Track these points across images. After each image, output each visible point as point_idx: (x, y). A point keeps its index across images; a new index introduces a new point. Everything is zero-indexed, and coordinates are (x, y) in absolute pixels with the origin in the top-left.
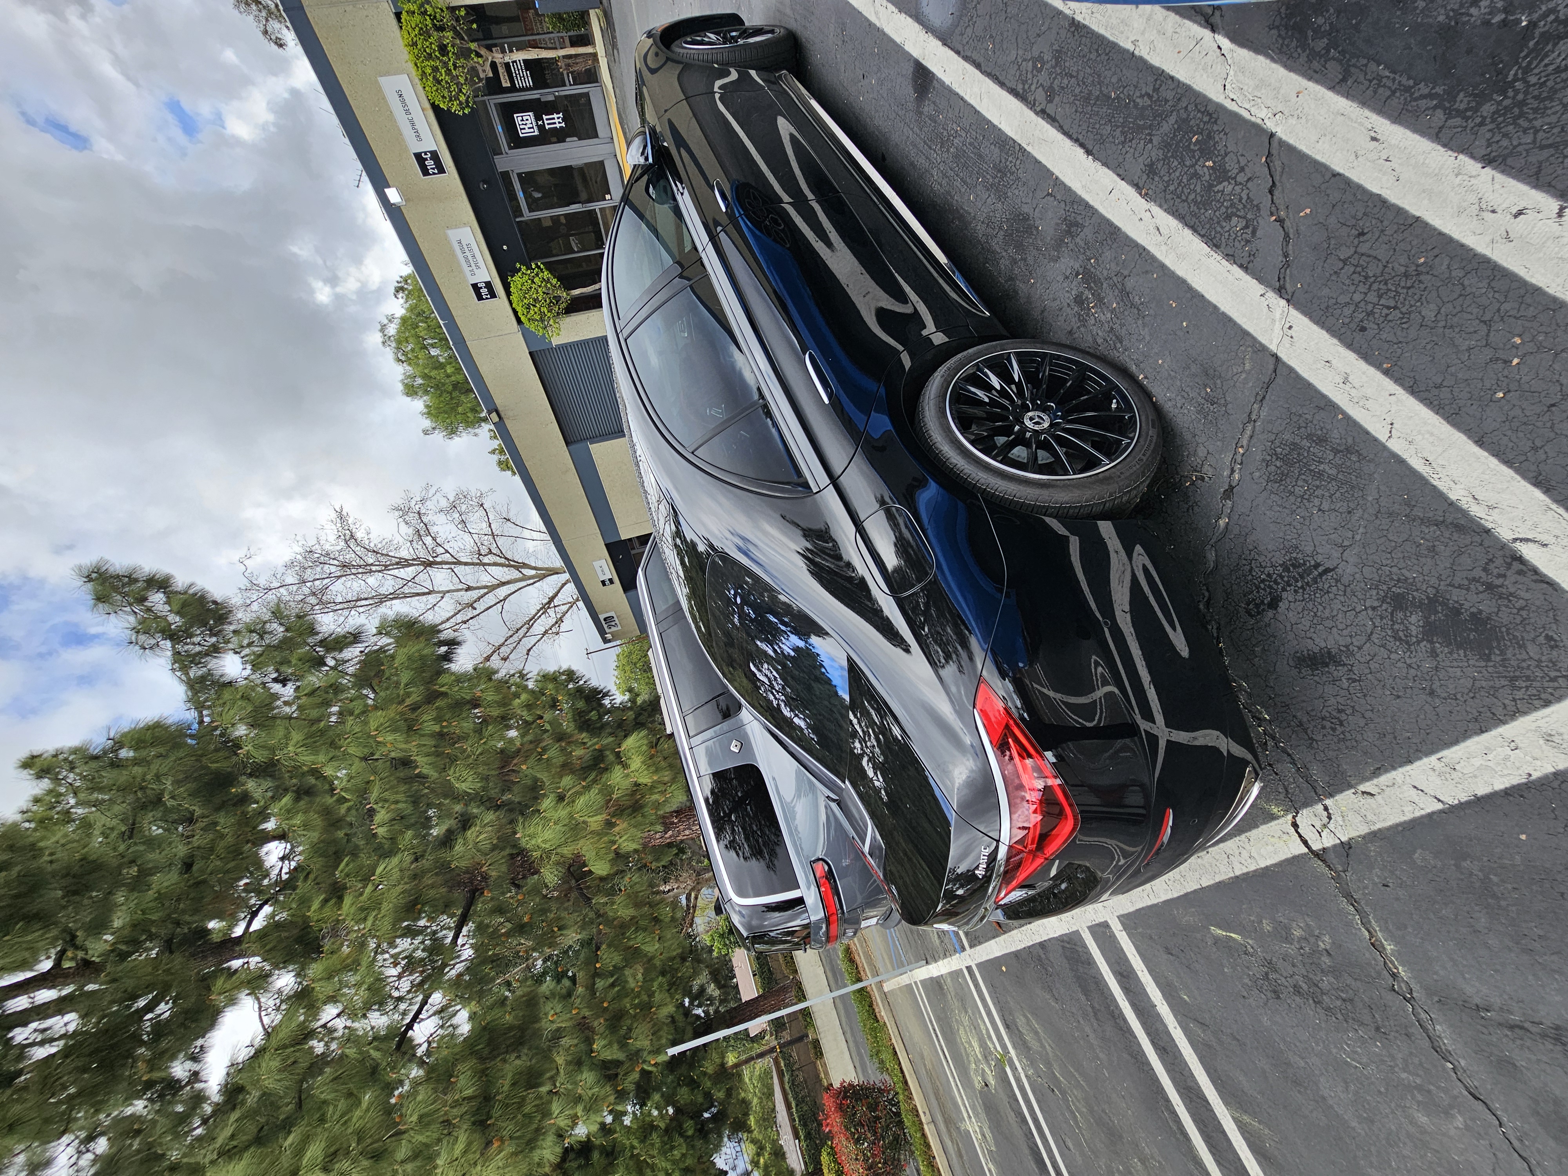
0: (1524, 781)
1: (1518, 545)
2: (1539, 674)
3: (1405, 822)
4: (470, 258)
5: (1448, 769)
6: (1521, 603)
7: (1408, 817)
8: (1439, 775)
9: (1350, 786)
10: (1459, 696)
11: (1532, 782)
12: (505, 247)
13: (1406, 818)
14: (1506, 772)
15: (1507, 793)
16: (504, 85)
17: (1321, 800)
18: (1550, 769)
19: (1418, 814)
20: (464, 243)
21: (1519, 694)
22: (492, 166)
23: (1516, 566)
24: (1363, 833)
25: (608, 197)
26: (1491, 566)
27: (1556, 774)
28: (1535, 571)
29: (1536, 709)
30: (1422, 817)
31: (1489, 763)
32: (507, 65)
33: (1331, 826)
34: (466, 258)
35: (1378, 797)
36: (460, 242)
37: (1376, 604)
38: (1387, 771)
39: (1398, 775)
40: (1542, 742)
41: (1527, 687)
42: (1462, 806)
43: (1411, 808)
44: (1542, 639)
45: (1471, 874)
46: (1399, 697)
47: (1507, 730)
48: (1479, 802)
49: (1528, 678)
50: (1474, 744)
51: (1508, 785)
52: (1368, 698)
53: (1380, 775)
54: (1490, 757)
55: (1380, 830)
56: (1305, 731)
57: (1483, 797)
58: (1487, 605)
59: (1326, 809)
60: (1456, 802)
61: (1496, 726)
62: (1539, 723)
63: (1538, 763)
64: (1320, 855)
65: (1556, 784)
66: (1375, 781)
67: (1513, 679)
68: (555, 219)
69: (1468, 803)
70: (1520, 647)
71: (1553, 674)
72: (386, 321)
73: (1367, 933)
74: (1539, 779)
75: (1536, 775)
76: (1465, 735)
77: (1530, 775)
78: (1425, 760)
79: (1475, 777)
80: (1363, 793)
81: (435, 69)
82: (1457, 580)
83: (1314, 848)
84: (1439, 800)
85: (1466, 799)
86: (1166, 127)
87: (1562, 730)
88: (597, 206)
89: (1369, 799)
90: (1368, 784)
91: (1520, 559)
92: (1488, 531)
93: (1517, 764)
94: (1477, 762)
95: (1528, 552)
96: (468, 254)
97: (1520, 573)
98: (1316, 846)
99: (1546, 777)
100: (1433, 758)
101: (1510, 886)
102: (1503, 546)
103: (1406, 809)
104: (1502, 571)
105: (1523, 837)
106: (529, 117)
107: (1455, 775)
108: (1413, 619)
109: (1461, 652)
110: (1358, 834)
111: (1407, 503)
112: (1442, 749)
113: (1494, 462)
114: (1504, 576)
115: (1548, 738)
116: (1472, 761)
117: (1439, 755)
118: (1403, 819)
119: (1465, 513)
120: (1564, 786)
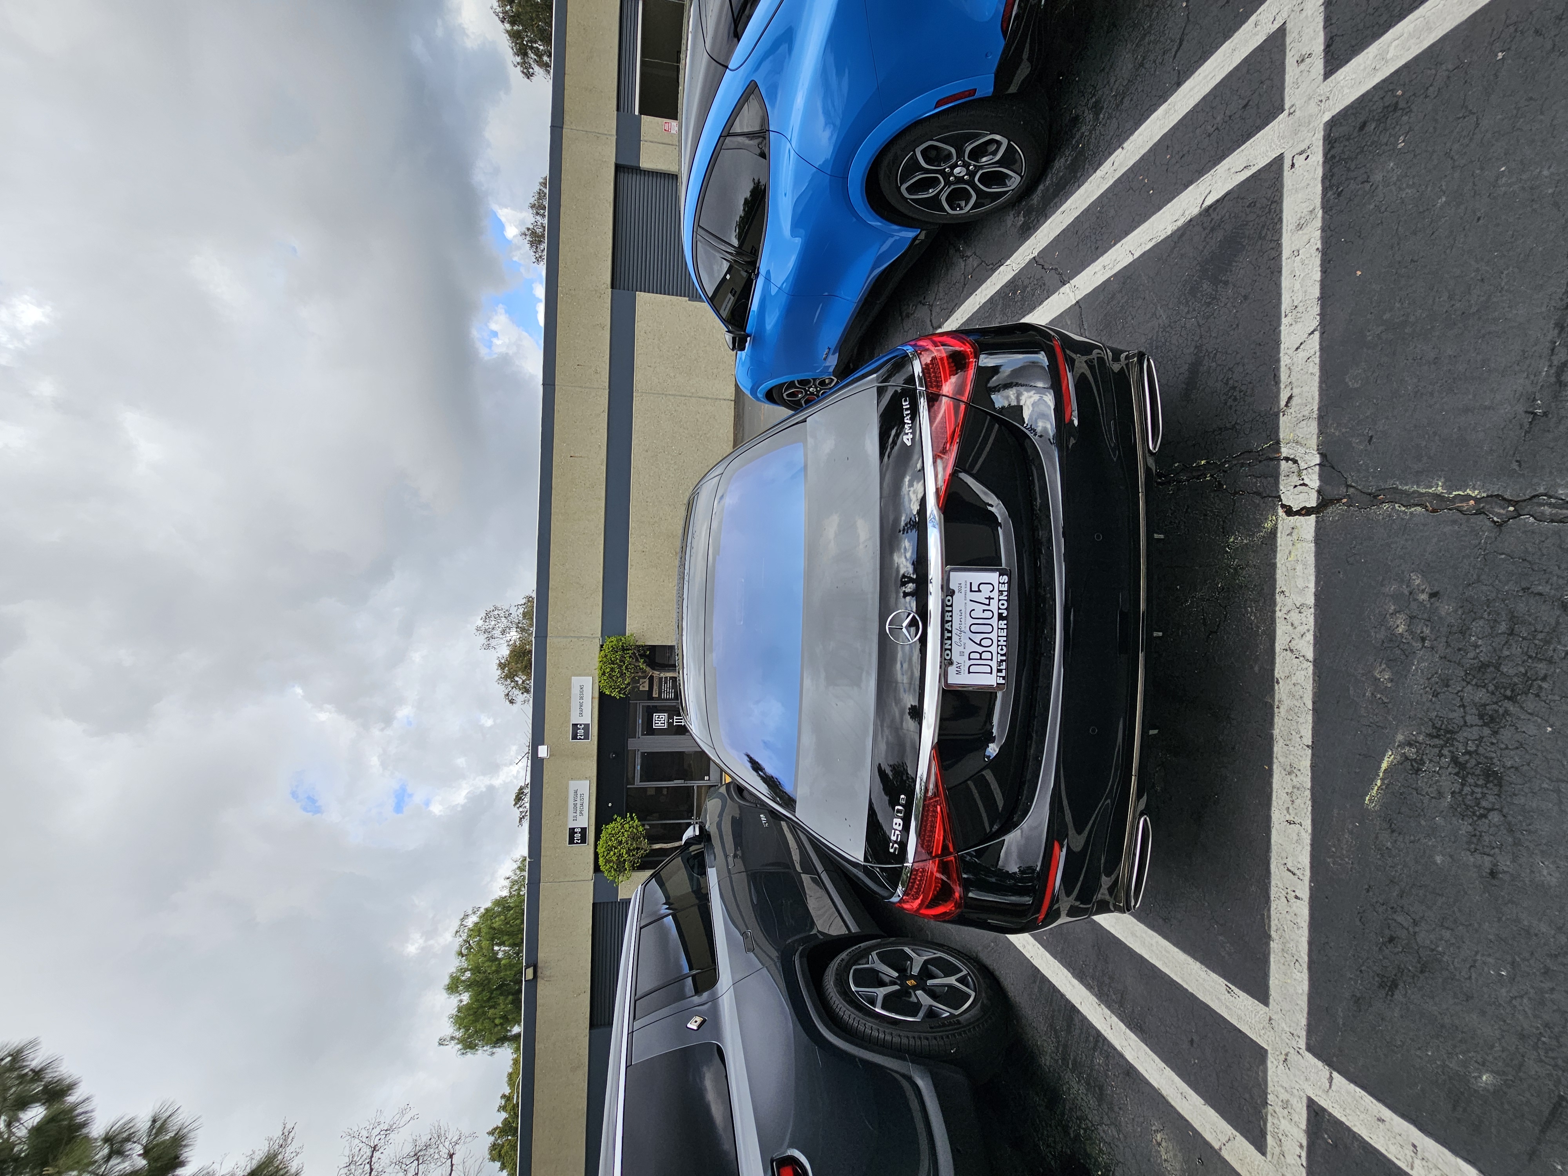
0: (1320, 255)
1: (1204, 206)
2: (1263, 219)
3: (1320, 377)
4: (578, 806)
5: (1295, 312)
6: (1227, 215)
7: (1316, 370)
8: (1296, 322)
9: (1277, 415)
10: (1255, 278)
11: (1323, 249)
12: (610, 805)
13: (1318, 374)
14: (1310, 267)
15: (1324, 271)
16: (654, 696)
17: (1278, 459)
18: (1318, 233)
19: (1317, 360)
20: (579, 793)
21: (1269, 237)
22: (625, 745)
23: (1211, 210)
24: (1316, 431)
25: (706, 778)
26: (1205, 225)
27: (1323, 230)
28: (1218, 201)
29: (1281, 228)
30: (1321, 357)
31: (1302, 275)
32: (661, 679)
33: (1303, 465)
34: (575, 805)
35: (1296, 391)
36: (576, 792)
37: (1186, 310)
38: (1278, 369)
39: (1284, 360)
40: (1300, 232)
41: (1268, 229)
42: (1322, 315)
43: (1312, 364)
44: (1248, 210)
45: (1379, 336)
46: (1238, 325)
47: (1286, 253)
48: (1324, 298)
49: (1263, 227)
50: (1286, 282)
51: (1319, 269)
52: (1230, 351)
53: (1279, 377)
54: (1297, 274)
55: (1319, 409)
56: (1226, 429)
57: (1321, 293)
58: (1219, 235)
59: (1287, 459)
60: (1318, 318)
61: (1281, 261)
62: (1289, 230)
63: (1312, 240)
64: (1324, 503)
65: (1329, 233)
66: (1282, 386)
67: (1260, 238)
68: (659, 790)
69: (1322, 308)
70: (1246, 225)
71: (1267, 210)
72: (470, 912)
73: (1419, 509)
74: (1322, 243)
75: (1319, 245)
76: (1278, 286)
77: (1318, 249)
78: (1283, 328)
79: (1306, 292)
80: (1286, 405)
81: (612, 670)
82: (1201, 248)
83: (1312, 503)
84: (1312, 333)
85: (1319, 308)
86: (999, 307)
87: (1299, 216)
88: (695, 784)
89: (1294, 402)
90: (1282, 395)
91: (1210, 207)
92: (1191, 220)
93: (1308, 256)
94: (1297, 286)
95: (1208, 202)
96: (579, 802)
97: (1215, 210)
98: (1312, 501)
99: (1322, 238)
100: (1284, 321)
101: (1398, 305)
102: (1200, 214)
103: (1311, 370)
104: (1210, 219)
105: (1359, 273)
106: (664, 716)
107: (1299, 309)
108: (1205, 286)
109: (1234, 264)
110: (1315, 436)
111: (1159, 260)
112: (1280, 308)
113: (1169, 205)
114: (1212, 219)
115: (1300, 227)
116: (1295, 289)
117: (1283, 315)
118: (1317, 378)
119: (1179, 229)
120: (1332, 228)
